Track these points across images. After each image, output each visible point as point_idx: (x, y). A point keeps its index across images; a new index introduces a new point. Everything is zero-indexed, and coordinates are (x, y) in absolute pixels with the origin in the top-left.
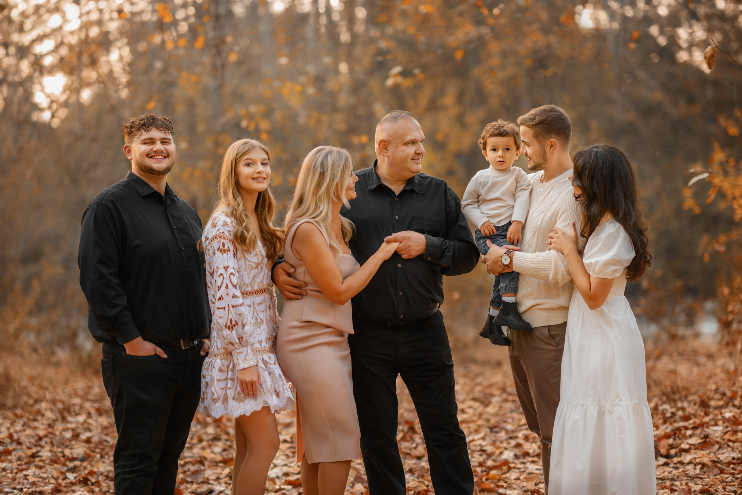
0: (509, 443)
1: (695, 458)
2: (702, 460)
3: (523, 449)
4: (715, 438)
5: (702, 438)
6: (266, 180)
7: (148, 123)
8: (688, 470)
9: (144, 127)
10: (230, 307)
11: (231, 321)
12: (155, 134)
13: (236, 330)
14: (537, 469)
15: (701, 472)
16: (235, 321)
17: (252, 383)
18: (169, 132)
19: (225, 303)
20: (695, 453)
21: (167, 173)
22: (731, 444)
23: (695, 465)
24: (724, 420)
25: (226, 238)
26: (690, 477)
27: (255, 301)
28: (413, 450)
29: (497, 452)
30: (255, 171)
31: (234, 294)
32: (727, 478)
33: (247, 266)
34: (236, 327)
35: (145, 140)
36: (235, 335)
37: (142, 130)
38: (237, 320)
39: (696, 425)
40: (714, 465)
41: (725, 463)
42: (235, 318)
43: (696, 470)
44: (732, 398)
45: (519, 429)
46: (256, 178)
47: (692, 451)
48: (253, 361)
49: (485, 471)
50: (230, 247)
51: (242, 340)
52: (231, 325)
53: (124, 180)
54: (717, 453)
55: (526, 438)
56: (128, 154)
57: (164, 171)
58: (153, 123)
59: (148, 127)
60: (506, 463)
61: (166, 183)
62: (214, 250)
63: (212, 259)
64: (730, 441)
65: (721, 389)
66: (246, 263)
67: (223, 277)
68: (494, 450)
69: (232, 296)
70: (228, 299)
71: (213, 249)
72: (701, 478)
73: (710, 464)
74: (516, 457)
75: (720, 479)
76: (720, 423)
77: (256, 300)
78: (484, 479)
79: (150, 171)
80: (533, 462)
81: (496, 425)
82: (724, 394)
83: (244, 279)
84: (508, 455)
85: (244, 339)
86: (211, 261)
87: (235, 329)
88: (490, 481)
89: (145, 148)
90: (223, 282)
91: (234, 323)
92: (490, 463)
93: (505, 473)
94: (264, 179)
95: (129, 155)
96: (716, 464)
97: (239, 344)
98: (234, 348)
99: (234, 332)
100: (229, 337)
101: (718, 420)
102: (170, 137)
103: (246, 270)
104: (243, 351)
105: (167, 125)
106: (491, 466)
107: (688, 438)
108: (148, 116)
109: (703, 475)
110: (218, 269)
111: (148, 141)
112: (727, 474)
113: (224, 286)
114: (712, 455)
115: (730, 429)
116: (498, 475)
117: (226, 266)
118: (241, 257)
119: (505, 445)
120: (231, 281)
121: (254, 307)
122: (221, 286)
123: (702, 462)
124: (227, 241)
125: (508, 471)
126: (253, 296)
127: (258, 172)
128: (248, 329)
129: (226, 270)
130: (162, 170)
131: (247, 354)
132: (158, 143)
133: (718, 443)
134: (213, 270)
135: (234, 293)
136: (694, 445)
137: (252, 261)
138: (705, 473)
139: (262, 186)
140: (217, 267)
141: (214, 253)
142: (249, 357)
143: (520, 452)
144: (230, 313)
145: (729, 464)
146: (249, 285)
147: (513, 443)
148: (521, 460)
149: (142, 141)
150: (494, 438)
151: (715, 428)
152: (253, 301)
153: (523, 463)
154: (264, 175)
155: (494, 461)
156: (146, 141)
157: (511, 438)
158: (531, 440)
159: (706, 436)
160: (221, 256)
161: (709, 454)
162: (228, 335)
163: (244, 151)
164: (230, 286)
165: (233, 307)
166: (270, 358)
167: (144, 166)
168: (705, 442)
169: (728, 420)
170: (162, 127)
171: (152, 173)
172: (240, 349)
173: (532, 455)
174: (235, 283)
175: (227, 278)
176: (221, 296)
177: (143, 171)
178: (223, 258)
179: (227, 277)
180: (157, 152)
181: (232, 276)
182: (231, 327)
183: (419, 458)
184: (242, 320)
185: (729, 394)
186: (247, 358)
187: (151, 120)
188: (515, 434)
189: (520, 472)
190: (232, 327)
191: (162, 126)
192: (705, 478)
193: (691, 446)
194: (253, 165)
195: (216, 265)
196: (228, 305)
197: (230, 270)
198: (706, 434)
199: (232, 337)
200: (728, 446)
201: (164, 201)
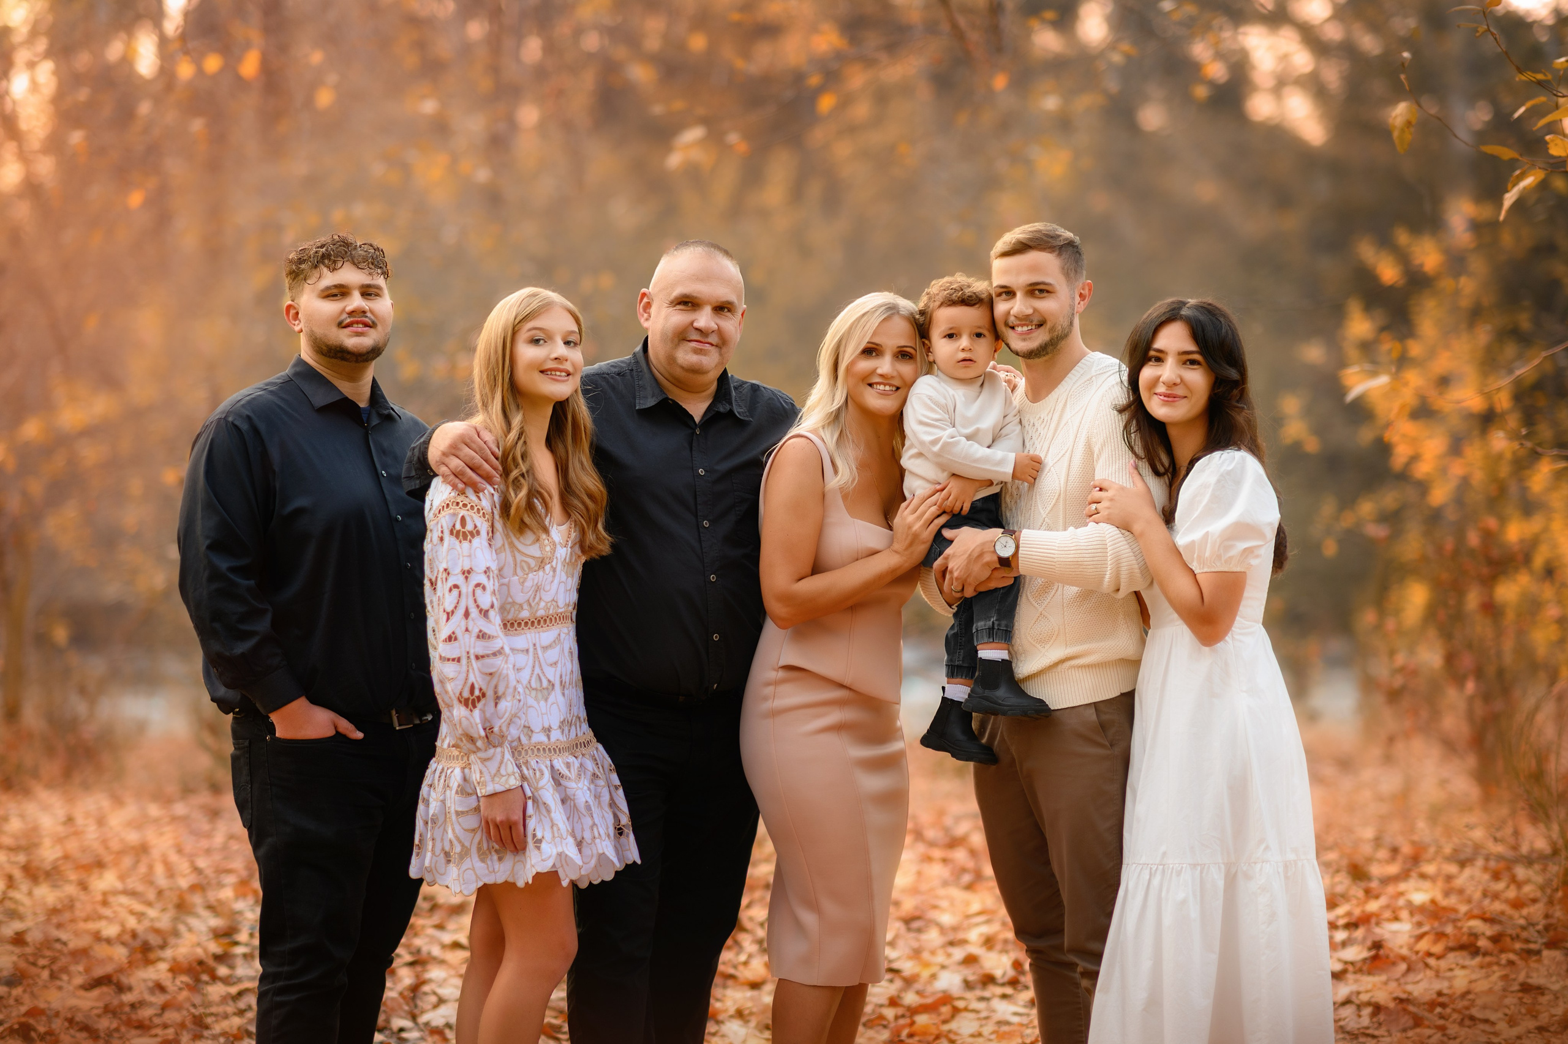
0: (949, 955)
1: (1358, 993)
2: (1372, 997)
3: (981, 967)
4: (1396, 950)
5: (1370, 949)
6: (571, 376)
7: (334, 254)
8: (1344, 1019)
9: (326, 261)
10: (472, 657)
11: (472, 687)
12: (349, 275)
13: (480, 710)
14: (1016, 1014)
15: (1373, 1023)
16: (481, 690)
17: (510, 826)
18: (379, 271)
19: (460, 648)
20: (1356, 981)
21: (374, 359)
22: (1432, 961)
23: (1359, 1007)
24: (1413, 909)
25: (469, 506)
26: (1348, 1033)
27: (537, 640)
28: (741, 968)
29: (925, 974)
30: (549, 355)
31: (480, 631)
32: (1429, 1037)
33: (518, 565)
34: (483, 701)
35: (328, 288)
36: (478, 720)
37: (322, 266)
38: (484, 688)
39: (1353, 919)
40: (1400, 1007)
41: (1424, 1004)
42: (481, 683)
43: (1362, 1019)
44: (1416, 859)
45: (966, 923)
46: (551, 370)
47: (1350, 977)
48: (516, 778)
49: (903, 1016)
50: (478, 525)
51: (492, 732)
52: (471, 698)
53: (282, 373)
54: (1402, 981)
55: (989, 942)
56: (294, 322)
57: (368, 353)
58: (346, 252)
59: (335, 262)
60: (946, 999)
61: (374, 378)
62: (442, 532)
63: (436, 552)
64: (1429, 954)
65: (1388, 840)
66: (515, 559)
67: (460, 592)
68: (917, 970)
69: (476, 635)
70: (467, 640)
71: (440, 529)
72: (1374, 1037)
73: (1392, 1005)
74: (968, 985)
75: (1416, 1038)
76: (1404, 914)
77: (539, 638)
78: (904, 1033)
79: (339, 355)
80: (1004, 996)
81: (917, 913)
82: (1395, 851)
83: (512, 594)
84: (950, 981)
85: (496, 729)
86: (435, 554)
87: (479, 705)
88: (917, 1038)
89: (330, 308)
90: (458, 603)
91: (477, 693)
92: (910, 998)
93: (945, 1022)
94: (568, 375)
95: (297, 322)
96: (1404, 1005)
97: (486, 740)
98: (475, 749)
99: (477, 712)
100: (465, 723)
101: (1401, 908)
102: (380, 281)
103: (515, 573)
104: (493, 756)
105: (375, 256)
106: (914, 1005)
107: (1340, 947)
108: (336, 237)
109: (1377, 1029)
110: (448, 574)
111: (335, 291)
112: (1429, 1027)
113: (461, 612)
114: (1393, 985)
115: (1426, 928)
116: (934, 1024)
117: (466, 568)
118: (503, 545)
119: (940, 958)
120: (475, 601)
121: (536, 654)
122: (453, 612)
123: (1374, 1000)
124: (471, 513)
125: (953, 1017)
126: (533, 630)
127: (556, 359)
128: (506, 707)
129: (466, 578)
130: (365, 350)
131: (501, 763)
132: (356, 295)
133: (1404, 958)
134: (435, 574)
135: (483, 629)
136: (1352, 963)
137: (528, 554)
138: (1380, 1024)
139: (562, 389)
140: (445, 570)
141: (442, 539)
142: (506, 770)
143: (974, 974)
144: (471, 670)
145: (1432, 1005)
146: (525, 606)
147: (958, 954)
148: (979, 993)
149: (323, 291)
150: (915, 945)
151: (1395, 926)
152: (534, 642)
153: (982, 999)
154: (568, 366)
155: (919, 993)
156: (330, 292)
157: (952, 944)
158: (999, 946)
159: (1377, 945)
160: (458, 548)
161: (1386, 983)
162: (463, 719)
163: (528, 310)
164: (474, 612)
165: (477, 658)
166: (568, 765)
167: (327, 346)
168: (1375, 958)
169: (1421, 909)
170: (364, 262)
171: (343, 359)
172: (486, 750)
173: (1001, 981)
174: (485, 606)
175: (467, 596)
176: (453, 633)
177: (323, 355)
178: (460, 552)
179: (467, 593)
180: (354, 314)
181: (479, 591)
182: (470, 701)
183: (755, 986)
184: (496, 687)
185: (1406, 849)
186: (503, 772)
187: (340, 246)
188: (961, 935)
189: (979, 1019)
190: (473, 700)
191: (365, 260)
192: (1383, 1036)
193: (1347, 966)
194: (545, 342)
195: (444, 565)
196: (468, 653)
197: (475, 579)
198: (1377, 939)
199: (471, 723)
200: (1427, 965)
201: (365, 419)
